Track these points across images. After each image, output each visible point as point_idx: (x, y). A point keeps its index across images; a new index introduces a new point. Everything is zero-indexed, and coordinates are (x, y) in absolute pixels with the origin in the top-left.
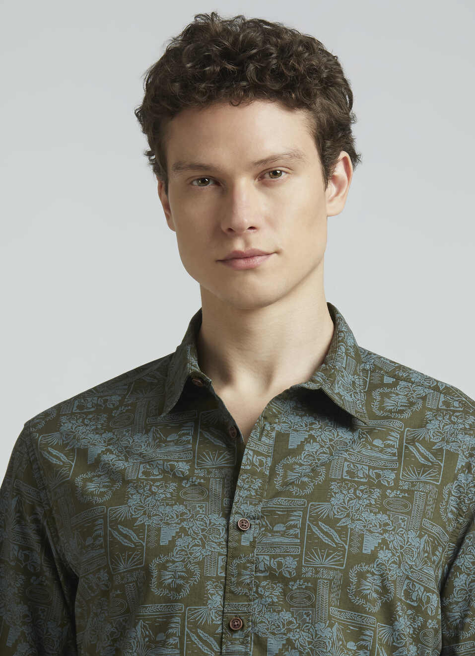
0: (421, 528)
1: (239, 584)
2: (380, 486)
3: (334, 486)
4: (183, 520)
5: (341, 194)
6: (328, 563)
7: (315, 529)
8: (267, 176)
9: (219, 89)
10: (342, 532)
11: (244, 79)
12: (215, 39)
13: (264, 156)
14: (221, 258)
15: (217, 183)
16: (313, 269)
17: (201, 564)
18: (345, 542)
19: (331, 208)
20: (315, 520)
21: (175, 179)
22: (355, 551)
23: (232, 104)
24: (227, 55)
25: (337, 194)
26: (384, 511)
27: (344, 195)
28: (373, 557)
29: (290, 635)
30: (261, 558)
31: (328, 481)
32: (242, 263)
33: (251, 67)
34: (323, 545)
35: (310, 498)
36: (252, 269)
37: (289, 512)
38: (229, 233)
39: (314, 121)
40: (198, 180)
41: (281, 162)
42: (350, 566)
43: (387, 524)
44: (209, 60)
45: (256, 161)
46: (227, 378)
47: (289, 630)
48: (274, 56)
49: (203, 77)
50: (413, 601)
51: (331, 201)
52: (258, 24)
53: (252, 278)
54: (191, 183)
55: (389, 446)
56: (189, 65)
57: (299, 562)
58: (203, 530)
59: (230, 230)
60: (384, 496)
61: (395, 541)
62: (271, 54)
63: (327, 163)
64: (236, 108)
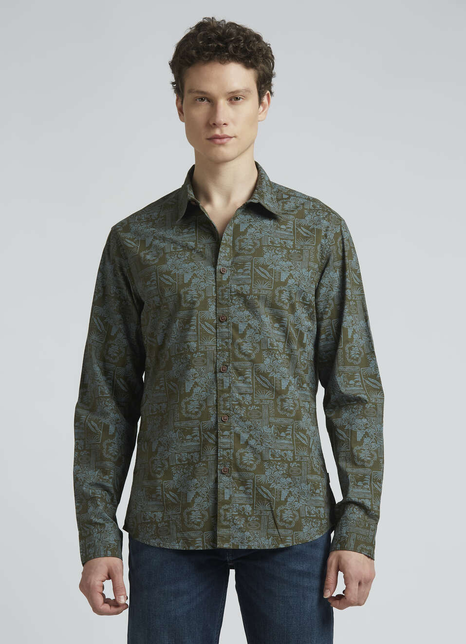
0: (309, 267)
1: (223, 299)
2: (286, 248)
3: (265, 249)
4: (194, 270)
5: (265, 111)
6: (265, 287)
7: (257, 271)
8: (233, 99)
9: (215, 54)
10: (271, 271)
11: (227, 51)
12: (213, 30)
13: (233, 90)
14: (209, 138)
15: (209, 101)
16: (249, 146)
17: (204, 290)
18: (272, 276)
19: (260, 117)
20: (257, 266)
21: (188, 97)
22: (277, 280)
23: (221, 63)
24: (219, 38)
25: (263, 111)
26: (290, 260)
27: (266, 112)
28: (285, 283)
29: (249, 322)
30: (233, 286)
31: (261, 246)
32: (218, 141)
33: (231, 46)
34: (262, 278)
35: (254, 255)
36: (222, 144)
37: (244, 263)
38: (213, 126)
39: (257, 75)
40: (199, 99)
41: (241, 93)
42: (275, 288)
43: (291, 266)
44: (210, 41)
45: (230, 91)
46: (208, 199)
47: (249, 320)
48: (242, 41)
49: (208, 49)
50: (307, 302)
51: (260, 114)
52: (232, 25)
53: (222, 149)
54: (196, 100)
55: (288, 228)
56: (201, 42)
57: (251, 287)
58: (204, 274)
59: (214, 124)
60: (289, 253)
61: (296, 274)
62: (241, 40)
63: (261, 95)
64: (222, 65)
